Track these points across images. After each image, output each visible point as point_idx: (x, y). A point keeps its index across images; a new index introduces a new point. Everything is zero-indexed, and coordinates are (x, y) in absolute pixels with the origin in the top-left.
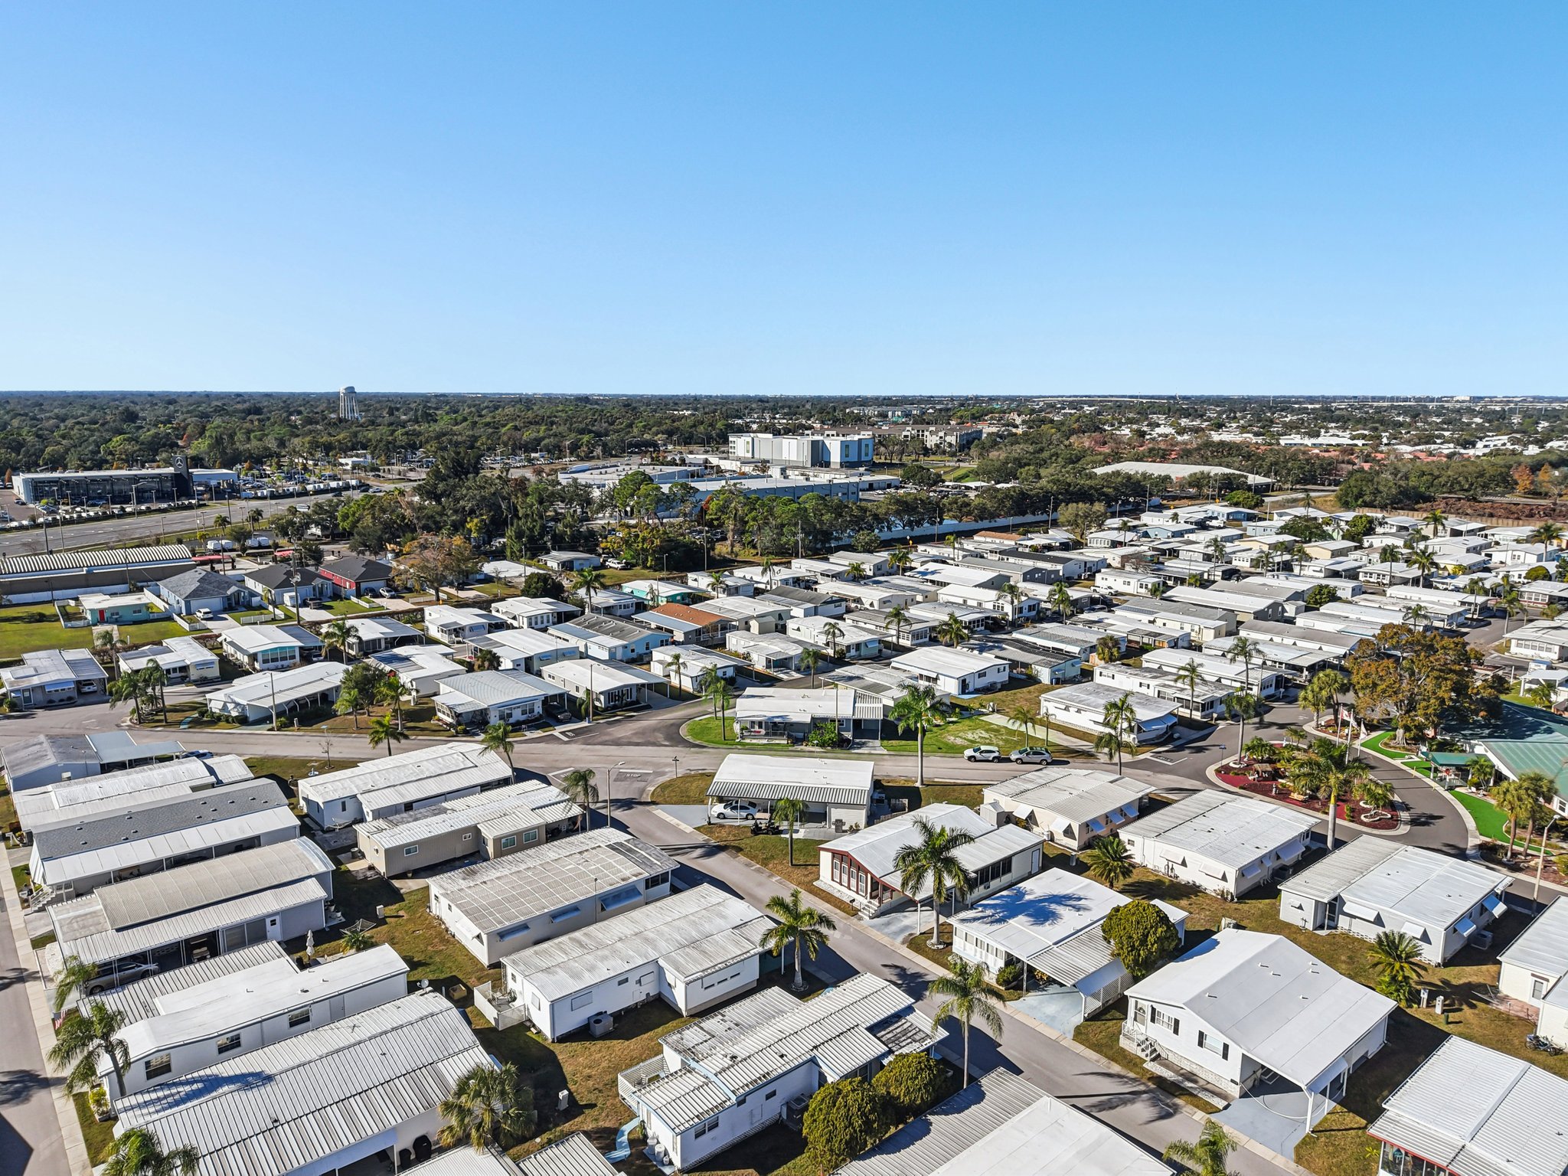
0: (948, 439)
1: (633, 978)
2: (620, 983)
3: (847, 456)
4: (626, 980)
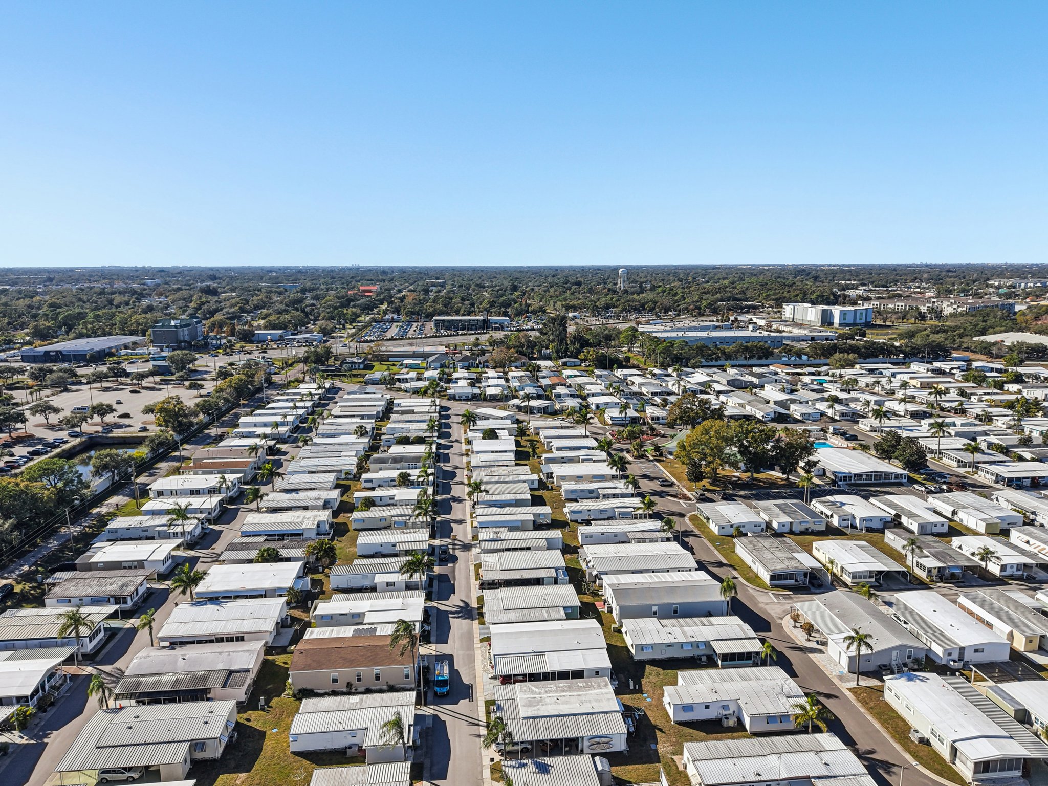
3: (845, 319)
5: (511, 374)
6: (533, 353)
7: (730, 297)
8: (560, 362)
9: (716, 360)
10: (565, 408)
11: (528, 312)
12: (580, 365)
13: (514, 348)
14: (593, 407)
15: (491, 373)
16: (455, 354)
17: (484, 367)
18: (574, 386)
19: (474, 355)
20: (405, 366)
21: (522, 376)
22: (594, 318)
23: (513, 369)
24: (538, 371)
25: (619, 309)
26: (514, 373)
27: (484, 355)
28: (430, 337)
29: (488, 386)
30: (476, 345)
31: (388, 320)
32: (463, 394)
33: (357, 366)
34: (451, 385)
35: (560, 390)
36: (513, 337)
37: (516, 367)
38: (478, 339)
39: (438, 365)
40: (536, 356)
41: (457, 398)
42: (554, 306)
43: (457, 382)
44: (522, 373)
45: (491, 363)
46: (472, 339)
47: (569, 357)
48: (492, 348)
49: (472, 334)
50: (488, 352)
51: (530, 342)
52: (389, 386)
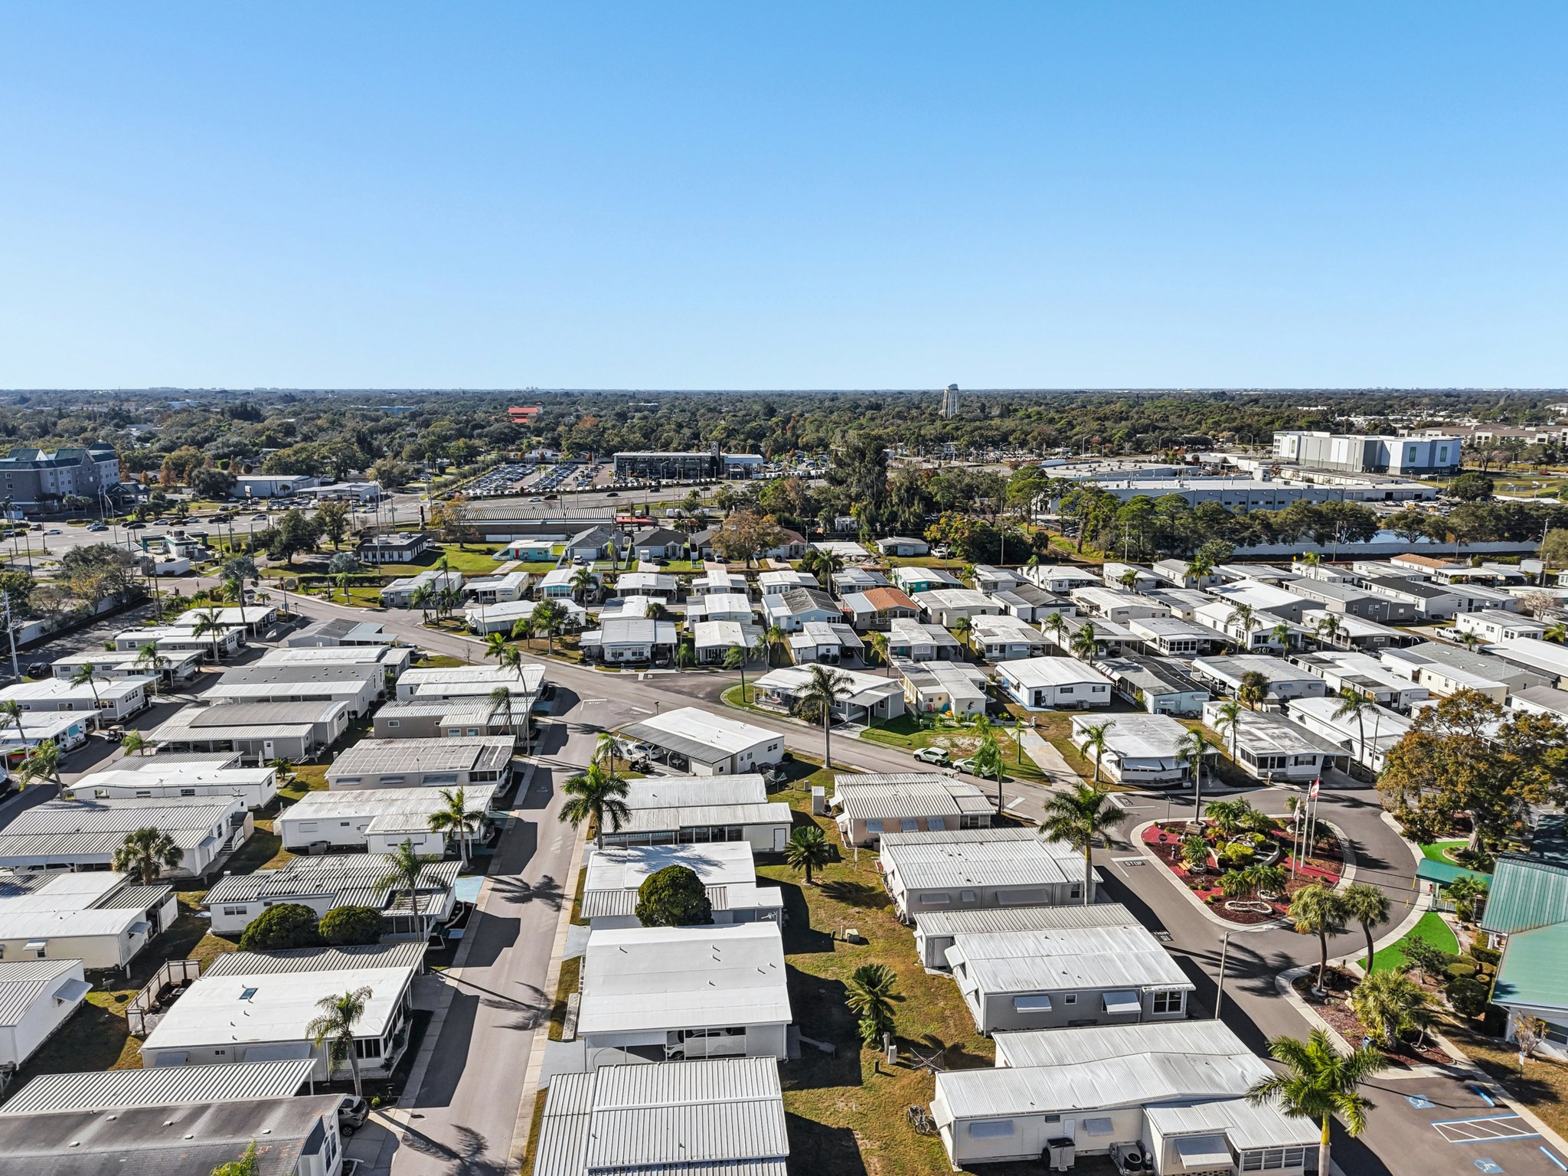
1: (353, 825)
2: (342, 824)
3: (1412, 460)
4: (348, 824)
5: (766, 579)
6: (814, 524)
7: (1148, 425)
8: (881, 545)
9: (1252, 544)
10: (938, 704)
11: (796, 446)
12: (929, 554)
13: (773, 512)
14: (1024, 697)
15: (717, 575)
16: (640, 525)
17: (701, 557)
18: (935, 618)
19: (685, 528)
20: (513, 553)
21: (794, 587)
22: (920, 459)
23: (771, 562)
24: (835, 571)
25: (963, 441)
26: (777, 576)
27: (704, 528)
28: (601, 491)
29: (704, 618)
30: (691, 506)
31: (530, 461)
32: (628, 646)
33: (396, 554)
34: (604, 614)
35: (903, 632)
36: (769, 490)
37: (779, 559)
38: (695, 494)
39: (592, 552)
40: (820, 530)
41: (608, 657)
42: (843, 437)
43: (621, 604)
44: (793, 577)
45: (719, 551)
46: (685, 494)
47: (898, 535)
48: (724, 513)
49: (688, 485)
50: (716, 521)
51: (807, 500)
52: (433, 614)
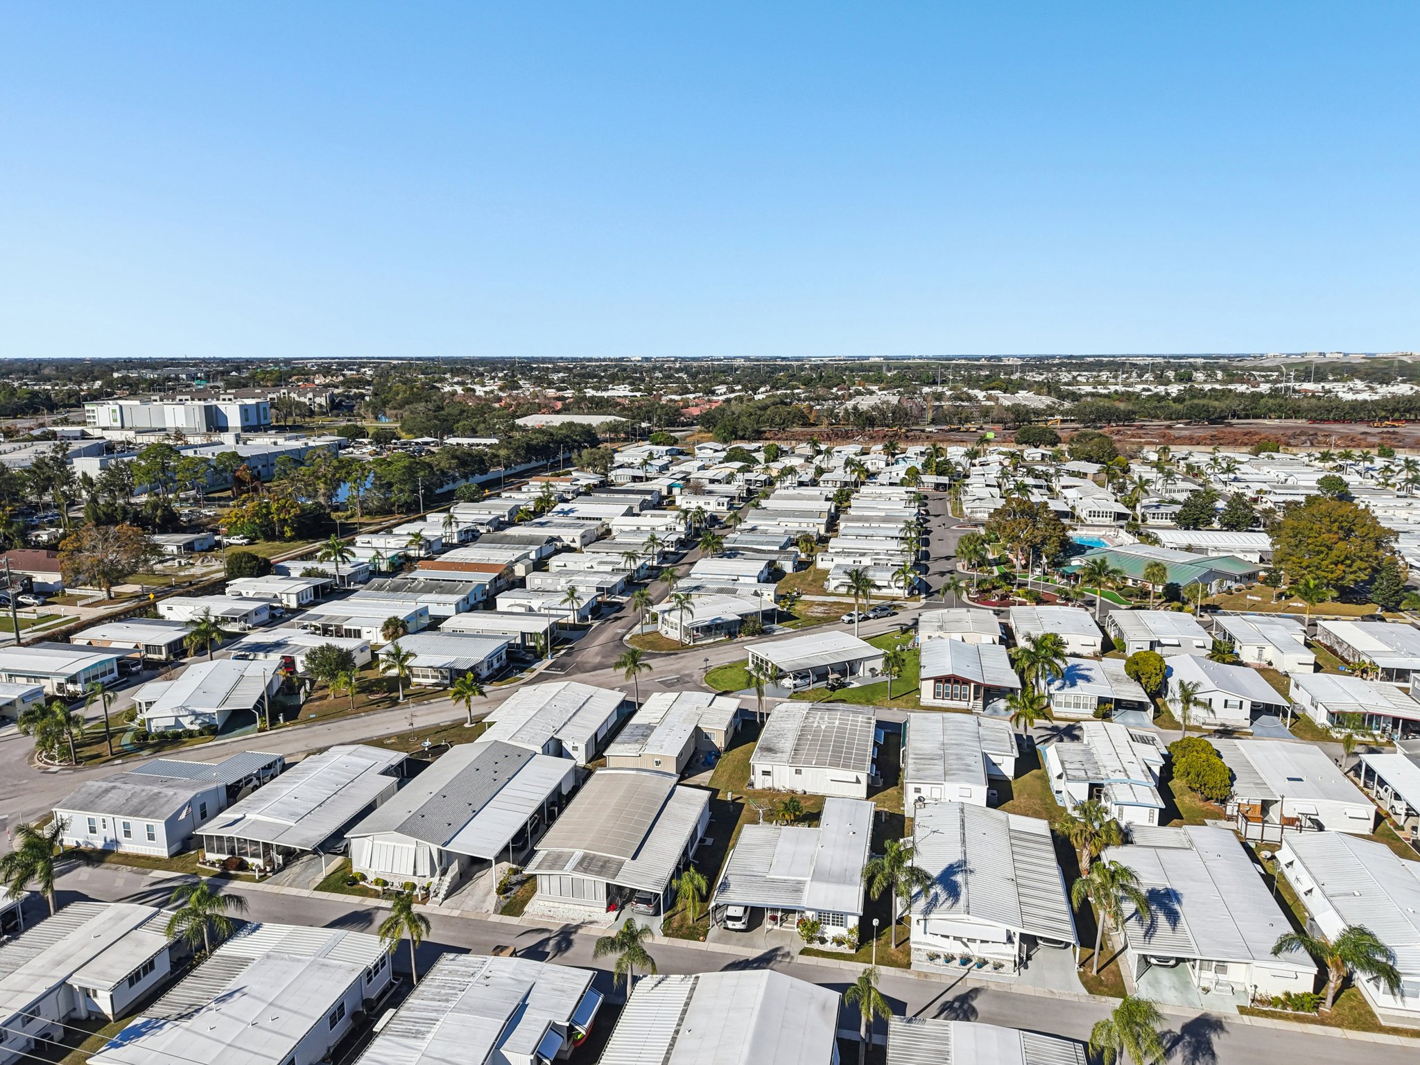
0: (318, 400)
3: (247, 420)
